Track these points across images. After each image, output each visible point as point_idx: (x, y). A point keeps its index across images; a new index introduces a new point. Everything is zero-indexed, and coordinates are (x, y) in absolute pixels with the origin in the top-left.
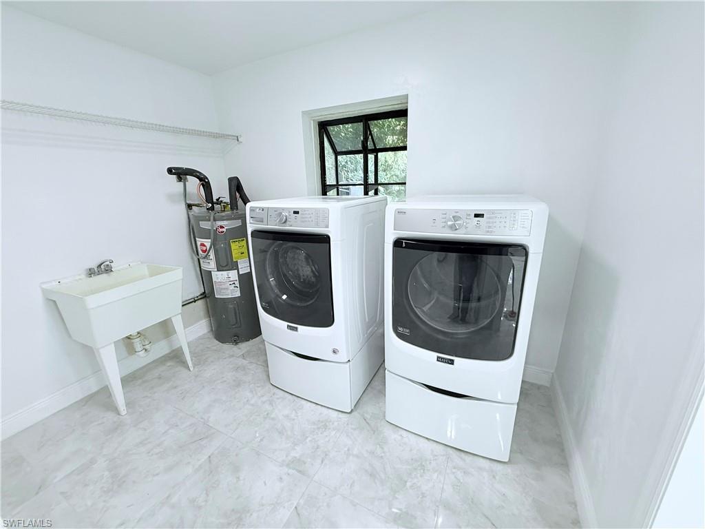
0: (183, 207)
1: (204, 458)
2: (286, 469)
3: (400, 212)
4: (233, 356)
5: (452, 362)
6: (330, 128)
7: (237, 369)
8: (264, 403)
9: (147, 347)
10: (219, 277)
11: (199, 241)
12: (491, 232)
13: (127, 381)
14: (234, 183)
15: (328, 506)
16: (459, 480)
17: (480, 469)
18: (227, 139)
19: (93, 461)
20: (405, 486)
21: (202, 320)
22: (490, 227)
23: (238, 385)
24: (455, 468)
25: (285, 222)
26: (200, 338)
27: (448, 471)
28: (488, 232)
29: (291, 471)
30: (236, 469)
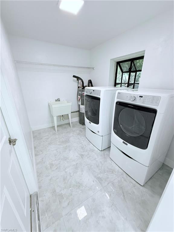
0: (77, 87)
1: (65, 146)
2: (79, 155)
3: (119, 93)
4: (81, 128)
5: (127, 144)
6: (121, 64)
7: (80, 131)
8: (82, 140)
9: (64, 120)
10: (82, 107)
11: (79, 96)
12: (144, 103)
13: (58, 126)
14: (90, 81)
15: (84, 167)
16: (121, 181)
17: (131, 182)
18: (91, 68)
19: (49, 138)
20: (105, 173)
21: (77, 117)
22: (144, 101)
23: (78, 134)
24: (122, 177)
25: (91, 93)
26: (76, 122)
27: (120, 177)
28: (143, 103)
29: (80, 156)
30: (70, 150)
